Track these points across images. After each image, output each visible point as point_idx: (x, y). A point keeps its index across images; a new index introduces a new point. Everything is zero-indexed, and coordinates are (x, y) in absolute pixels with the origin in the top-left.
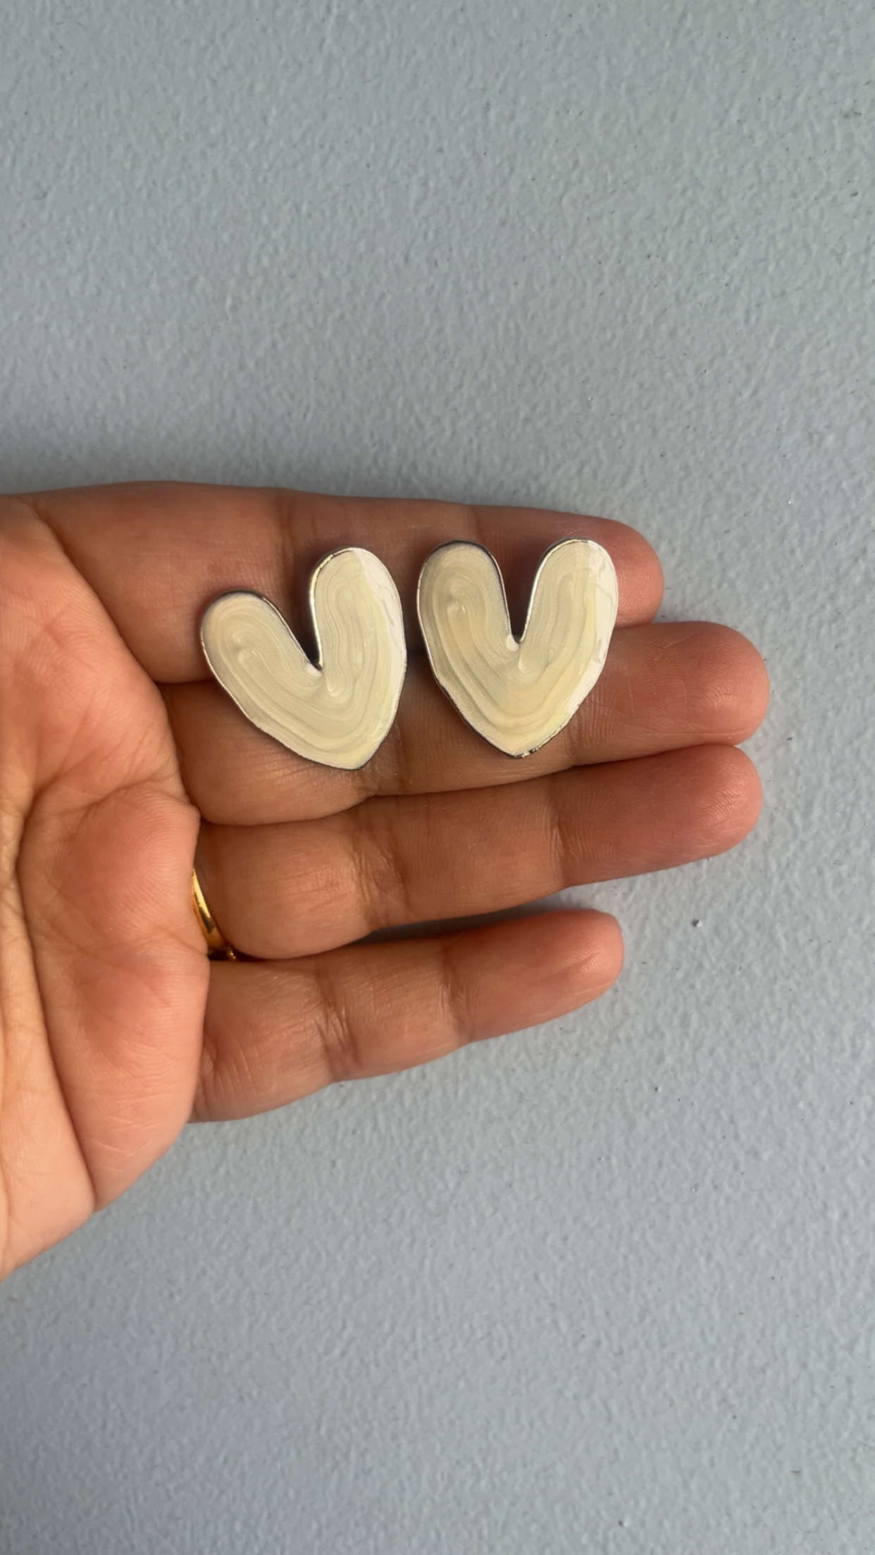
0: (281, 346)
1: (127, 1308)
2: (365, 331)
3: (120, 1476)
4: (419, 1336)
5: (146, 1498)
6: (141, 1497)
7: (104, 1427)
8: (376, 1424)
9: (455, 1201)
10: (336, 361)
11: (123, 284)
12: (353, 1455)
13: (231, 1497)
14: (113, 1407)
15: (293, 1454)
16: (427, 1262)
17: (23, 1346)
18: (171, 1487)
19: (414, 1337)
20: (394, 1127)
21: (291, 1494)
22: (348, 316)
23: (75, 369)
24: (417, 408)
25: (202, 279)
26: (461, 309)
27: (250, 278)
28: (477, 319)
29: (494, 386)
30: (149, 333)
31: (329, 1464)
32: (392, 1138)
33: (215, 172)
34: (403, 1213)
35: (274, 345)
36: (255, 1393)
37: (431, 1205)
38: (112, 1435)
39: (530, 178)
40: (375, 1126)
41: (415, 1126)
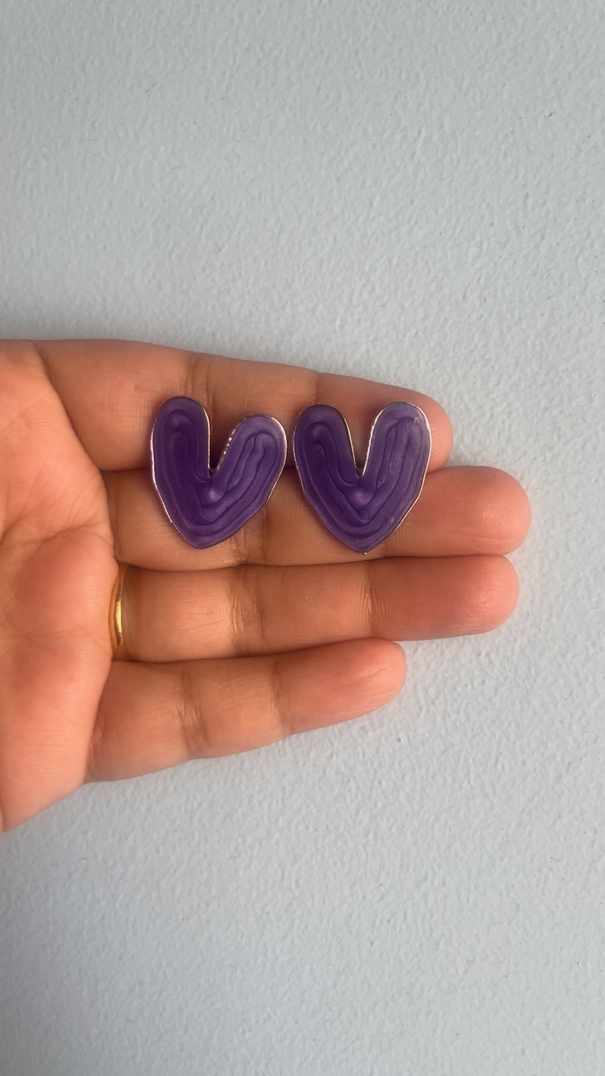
0: (372, 353)
1: (210, 1038)
9: (463, 984)
10: (411, 365)
11: (267, 309)
16: (439, 1030)
17: (133, 1057)
20: (419, 921)
22: (421, 333)
25: (320, 307)
26: (502, 331)
27: (353, 307)
29: (523, 384)
37: (444, 984)
39: (555, 244)
40: (405, 918)
41: (435, 921)
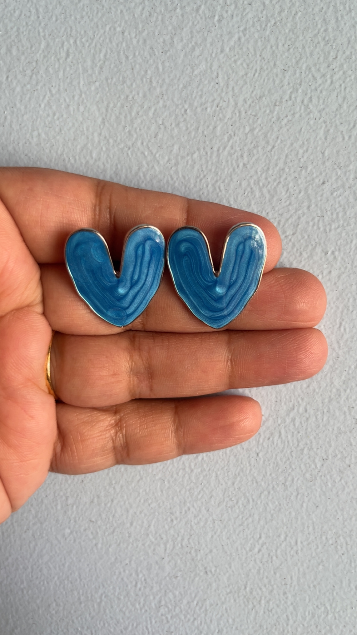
0: (243, 40)
1: (149, 526)
2: (287, 31)
3: (143, 611)
4: (299, 543)
5: (156, 622)
6: (154, 621)
7: (136, 585)
8: (275, 586)
9: (320, 474)
10: (271, 47)
11: (163, 10)
12: (263, 602)
13: (199, 622)
14: (141, 576)
15: (232, 601)
16: (305, 505)
17: (96, 545)
18: (169, 617)
19: (296, 543)
20: (289, 437)
21: (230, 621)
22: (278, 23)
23: (137, 54)
24: (313, 69)
25: (203, 7)
26: (337, 19)
27: (228, 5)
28: (345, 24)
30: (175, 34)
31: (250, 606)
32: (288, 442)
34: (293, 480)
35: (239, 39)
36: (213, 570)
37: (308, 475)
38: (140, 589)
40: (280, 435)
41: (300, 436)
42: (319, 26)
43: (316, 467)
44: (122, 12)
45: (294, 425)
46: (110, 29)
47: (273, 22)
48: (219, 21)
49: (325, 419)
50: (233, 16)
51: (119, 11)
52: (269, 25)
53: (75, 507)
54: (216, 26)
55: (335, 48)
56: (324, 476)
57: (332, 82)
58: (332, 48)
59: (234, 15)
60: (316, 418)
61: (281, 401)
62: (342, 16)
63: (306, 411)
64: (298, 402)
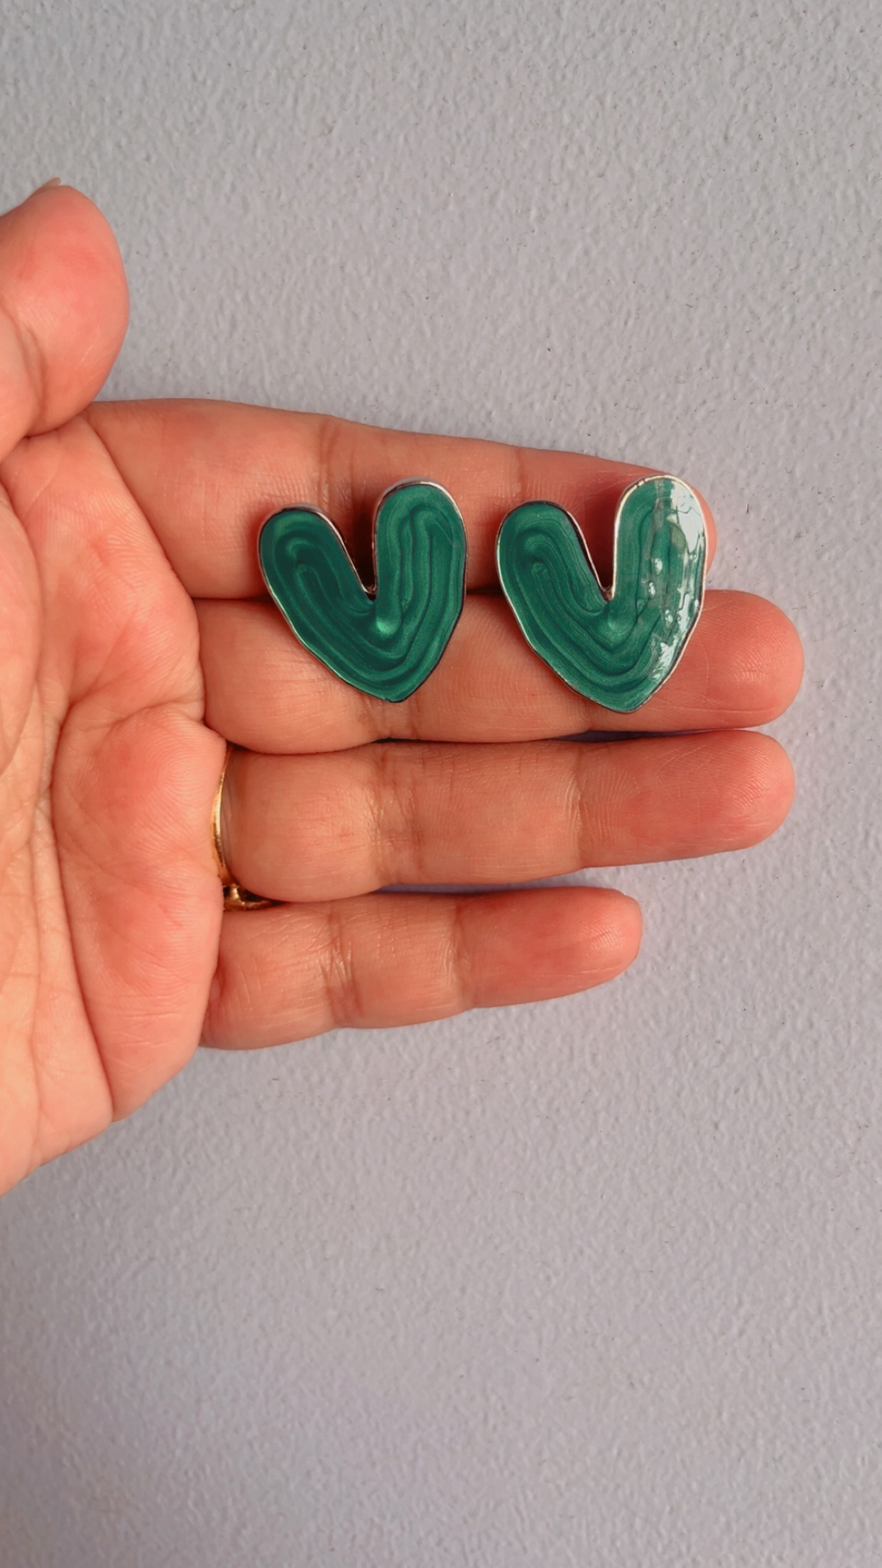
0: (594, 253)
1: (501, 1293)
2: (685, 222)
3: (506, 1473)
4: (826, 1311)
5: (535, 1497)
6: (530, 1496)
7: (486, 1420)
8: (784, 1407)
9: (856, 1158)
10: (656, 260)
11: (419, 211)
12: (761, 1442)
13: (628, 1492)
14: (493, 1399)
15: (694, 1444)
16: (830, 1228)
17: (394, 1338)
18: (562, 1484)
19: (820, 1311)
20: (781, 1083)
21: (694, 1486)
22: (665, 209)
23: (375, 307)
24: (750, 298)
25: (502, 194)
26: (792, 182)
27: (554, 184)
28: (811, 191)
29: (835, 262)
30: (450, 258)
31: (735, 1452)
32: (779, 1094)
33: (509, 79)
34: (798, 1174)
35: (587, 252)
36: (646, 1379)
37: (829, 1164)
38: (495, 1428)
39: (858, 30)
40: (760, 1082)
41: (804, 1080)
42: (754, 204)
43: (845, 1144)
44: (335, 223)
45: (789, 1057)
46: (315, 262)
47: (654, 207)
48: (541, 219)
49: (853, 1041)
50: (567, 205)
51: (330, 223)
52: (646, 215)
53: (341, 1263)
54: (533, 231)
55: (793, 247)
56: (865, 1162)
57: (793, 320)
58: (787, 247)
59: (571, 204)
60: (835, 1038)
61: (754, 1008)
62: (802, 175)
63: (811, 1025)
64: (793, 1008)
